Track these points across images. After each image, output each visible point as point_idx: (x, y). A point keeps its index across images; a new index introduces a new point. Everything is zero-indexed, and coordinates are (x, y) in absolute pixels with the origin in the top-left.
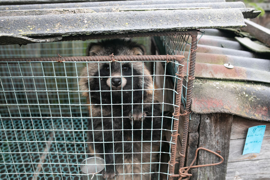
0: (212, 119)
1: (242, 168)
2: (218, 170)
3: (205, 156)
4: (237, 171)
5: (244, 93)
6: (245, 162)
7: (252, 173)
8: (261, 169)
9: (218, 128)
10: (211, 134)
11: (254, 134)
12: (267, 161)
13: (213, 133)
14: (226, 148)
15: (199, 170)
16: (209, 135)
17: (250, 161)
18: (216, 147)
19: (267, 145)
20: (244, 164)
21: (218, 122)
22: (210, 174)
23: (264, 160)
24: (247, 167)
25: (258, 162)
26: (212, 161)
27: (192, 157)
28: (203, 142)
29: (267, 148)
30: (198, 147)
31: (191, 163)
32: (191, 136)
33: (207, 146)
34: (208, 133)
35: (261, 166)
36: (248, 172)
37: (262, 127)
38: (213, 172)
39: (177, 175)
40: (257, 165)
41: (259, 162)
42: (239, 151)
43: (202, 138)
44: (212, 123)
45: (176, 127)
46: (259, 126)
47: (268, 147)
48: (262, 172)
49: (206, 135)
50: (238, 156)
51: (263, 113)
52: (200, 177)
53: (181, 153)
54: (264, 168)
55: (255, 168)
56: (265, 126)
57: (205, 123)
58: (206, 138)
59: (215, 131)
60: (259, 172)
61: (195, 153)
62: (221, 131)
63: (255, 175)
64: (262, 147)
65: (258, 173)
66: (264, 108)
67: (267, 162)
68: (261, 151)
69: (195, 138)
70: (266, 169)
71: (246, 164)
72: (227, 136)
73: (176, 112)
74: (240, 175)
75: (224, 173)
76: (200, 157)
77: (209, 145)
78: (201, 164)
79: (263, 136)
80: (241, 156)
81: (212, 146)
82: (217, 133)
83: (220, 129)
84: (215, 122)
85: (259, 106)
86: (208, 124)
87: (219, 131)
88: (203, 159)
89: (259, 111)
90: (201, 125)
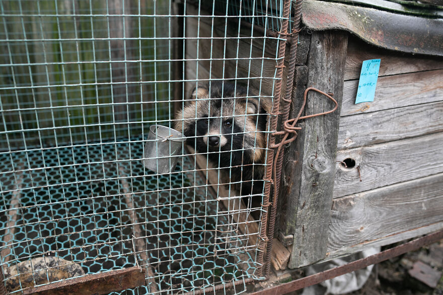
0: (324, 44)
1: (353, 125)
2: (329, 123)
3: (315, 102)
4: (348, 130)
5: (356, 13)
6: (357, 116)
7: (365, 133)
8: (375, 127)
9: (331, 57)
10: (322, 66)
11: (368, 72)
12: (381, 114)
13: (325, 64)
14: (339, 88)
15: (307, 125)
16: (320, 68)
17: (362, 115)
18: (327, 88)
19: (381, 89)
20: (356, 120)
21: (331, 49)
22: (320, 130)
23: (377, 112)
24: (359, 123)
25: (370, 116)
26: (322, 109)
27: (299, 104)
28: (312, 79)
29: (381, 95)
30: (306, 88)
31: (298, 113)
32: (299, 70)
33: (318, 86)
34: (319, 65)
35: (374, 121)
36: (360, 132)
37: (377, 61)
38: (324, 127)
39: (282, 132)
40: (371, 120)
41: (373, 115)
42: (351, 98)
43: (312, 73)
44: (323, 49)
45: (282, 53)
46: (374, 60)
47: (382, 93)
48: (376, 131)
49: (316, 70)
50: (349, 108)
51: (379, 38)
52: (308, 137)
53: (286, 99)
54: (378, 124)
55: (368, 125)
56: (380, 60)
57: (316, 49)
58: (317, 73)
59: (328, 62)
60: (373, 132)
61: (303, 97)
62: (334, 62)
63: (368, 135)
64: (376, 92)
65: (371, 133)
66: (380, 33)
67: (381, 116)
68: (375, 99)
69: (303, 73)
70: (380, 125)
71: (358, 119)
72: (341, 70)
73: (283, 28)
74: (352, 137)
75: (337, 128)
76: (309, 103)
77: (319, 84)
78: (309, 114)
79: (378, 75)
80: (353, 107)
81: (323, 85)
82: (329, 65)
83: (333, 58)
84: (327, 49)
85: (374, 29)
86: (319, 51)
87: (331, 62)
88: (312, 106)
89: (374, 35)
90: (311, 53)
